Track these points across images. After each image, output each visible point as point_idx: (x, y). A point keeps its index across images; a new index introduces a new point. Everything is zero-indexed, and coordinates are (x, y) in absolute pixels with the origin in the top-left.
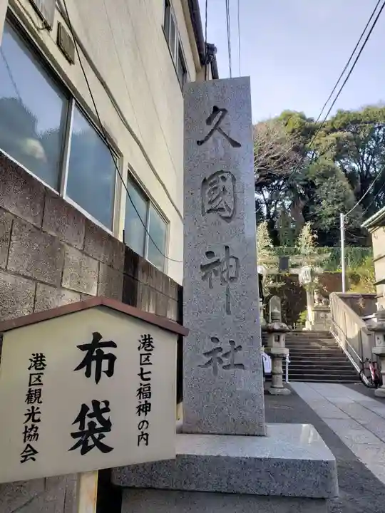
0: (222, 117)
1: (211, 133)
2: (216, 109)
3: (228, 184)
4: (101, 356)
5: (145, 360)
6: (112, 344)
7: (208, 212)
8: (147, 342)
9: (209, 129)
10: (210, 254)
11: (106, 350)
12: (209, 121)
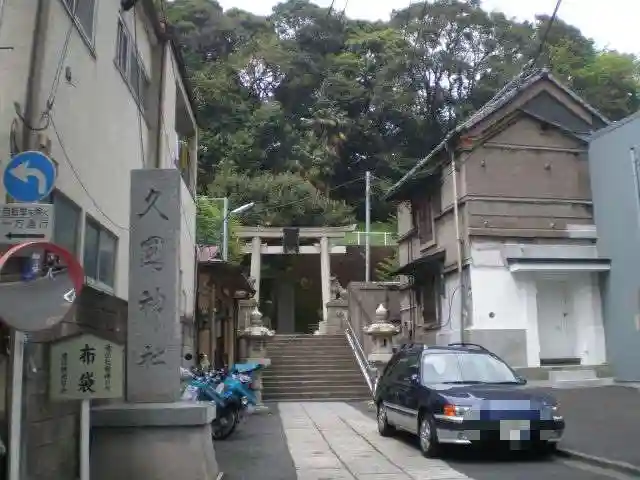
0: (156, 198)
1: (149, 208)
2: (153, 191)
3: (159, 245)
4: (89, 354)
5: (107, 356)
6: (93, 349)
7: (146, 263)
8: (108, 348)
9: (147, 206)
10: (146, 293)
11: (92, 352)
12: (147, 199)
